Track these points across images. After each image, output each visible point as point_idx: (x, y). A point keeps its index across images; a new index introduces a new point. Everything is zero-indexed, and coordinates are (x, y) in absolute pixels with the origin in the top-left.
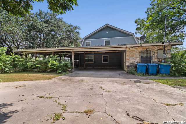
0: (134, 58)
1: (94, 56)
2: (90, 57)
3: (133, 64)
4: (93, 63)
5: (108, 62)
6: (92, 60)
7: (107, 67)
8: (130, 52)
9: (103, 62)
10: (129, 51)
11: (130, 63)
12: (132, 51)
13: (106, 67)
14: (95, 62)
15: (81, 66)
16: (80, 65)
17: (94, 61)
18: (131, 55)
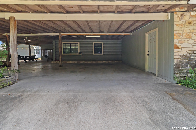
0: (192, 42)
1: (79, 43)
2: (72, 45)
3: (190, 59)
4: (77, 54)
5: (102, 54)
6: (75, 50)
7: (101, 62)
8: (182, 24)
9: (95, 53)
10: (180, 23)
11: (182, 57)
12: (187, 24)
13: (99, 62)
14: (80, 53)
15: (55, 60)
16: (54, 58)
17: (79, 51)
18: (184, 35)
